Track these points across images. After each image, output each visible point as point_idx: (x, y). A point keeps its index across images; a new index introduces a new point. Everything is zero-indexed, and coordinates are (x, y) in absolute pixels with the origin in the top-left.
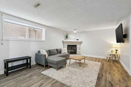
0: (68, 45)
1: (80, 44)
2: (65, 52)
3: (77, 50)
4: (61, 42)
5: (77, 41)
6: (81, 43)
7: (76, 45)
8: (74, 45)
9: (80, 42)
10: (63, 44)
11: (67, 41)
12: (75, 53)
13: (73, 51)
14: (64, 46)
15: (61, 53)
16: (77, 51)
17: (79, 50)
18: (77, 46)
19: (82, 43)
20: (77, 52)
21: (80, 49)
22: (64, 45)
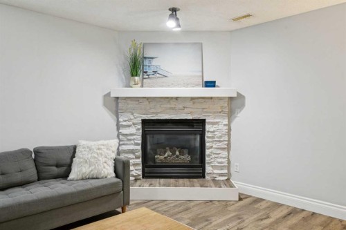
0: (145, 122)
1: (231, 115)
2: (95, 173)
3: (207, 152)
4: (100, 101)
5: (209, 92)
6: (233, 104)
7: (202, 122)
8: (190, 117)
9: (231, 99)
10: (117, 114)
11: (137, 91)
12: (195, 170)
13: (186, 158)
14: (118, 126)
15: (65, 176)
16: (207, 159)
17: (225, 154)
18: (208, 127)
19: (243, 105)
20: (208, 169)
21: (228, 148)
22: (118, 122)
